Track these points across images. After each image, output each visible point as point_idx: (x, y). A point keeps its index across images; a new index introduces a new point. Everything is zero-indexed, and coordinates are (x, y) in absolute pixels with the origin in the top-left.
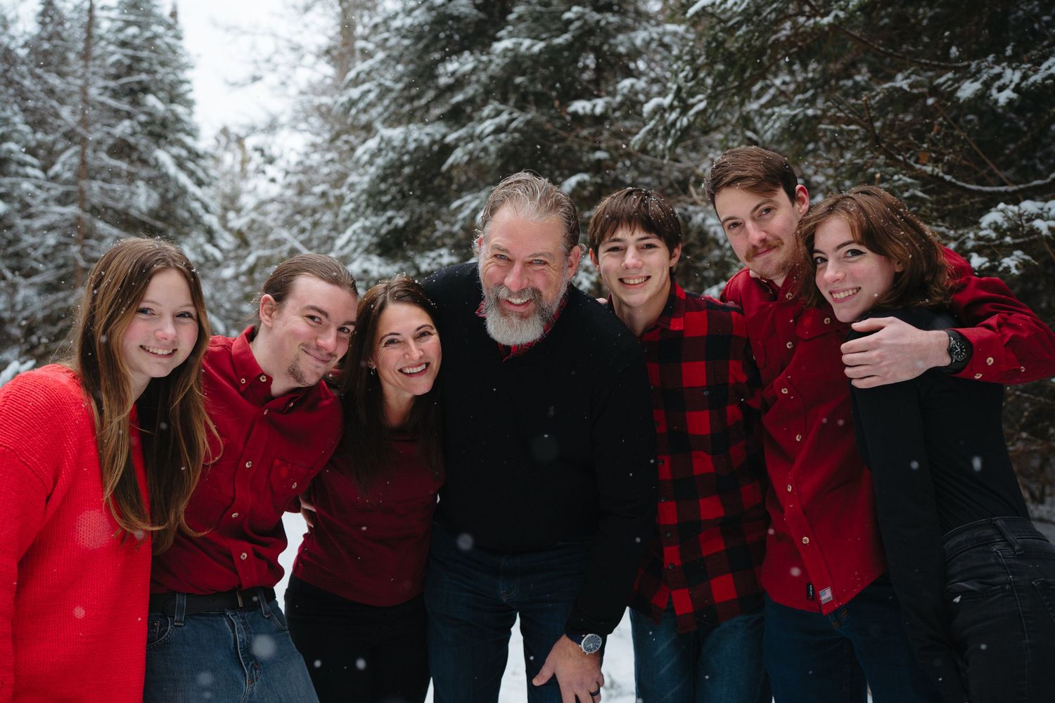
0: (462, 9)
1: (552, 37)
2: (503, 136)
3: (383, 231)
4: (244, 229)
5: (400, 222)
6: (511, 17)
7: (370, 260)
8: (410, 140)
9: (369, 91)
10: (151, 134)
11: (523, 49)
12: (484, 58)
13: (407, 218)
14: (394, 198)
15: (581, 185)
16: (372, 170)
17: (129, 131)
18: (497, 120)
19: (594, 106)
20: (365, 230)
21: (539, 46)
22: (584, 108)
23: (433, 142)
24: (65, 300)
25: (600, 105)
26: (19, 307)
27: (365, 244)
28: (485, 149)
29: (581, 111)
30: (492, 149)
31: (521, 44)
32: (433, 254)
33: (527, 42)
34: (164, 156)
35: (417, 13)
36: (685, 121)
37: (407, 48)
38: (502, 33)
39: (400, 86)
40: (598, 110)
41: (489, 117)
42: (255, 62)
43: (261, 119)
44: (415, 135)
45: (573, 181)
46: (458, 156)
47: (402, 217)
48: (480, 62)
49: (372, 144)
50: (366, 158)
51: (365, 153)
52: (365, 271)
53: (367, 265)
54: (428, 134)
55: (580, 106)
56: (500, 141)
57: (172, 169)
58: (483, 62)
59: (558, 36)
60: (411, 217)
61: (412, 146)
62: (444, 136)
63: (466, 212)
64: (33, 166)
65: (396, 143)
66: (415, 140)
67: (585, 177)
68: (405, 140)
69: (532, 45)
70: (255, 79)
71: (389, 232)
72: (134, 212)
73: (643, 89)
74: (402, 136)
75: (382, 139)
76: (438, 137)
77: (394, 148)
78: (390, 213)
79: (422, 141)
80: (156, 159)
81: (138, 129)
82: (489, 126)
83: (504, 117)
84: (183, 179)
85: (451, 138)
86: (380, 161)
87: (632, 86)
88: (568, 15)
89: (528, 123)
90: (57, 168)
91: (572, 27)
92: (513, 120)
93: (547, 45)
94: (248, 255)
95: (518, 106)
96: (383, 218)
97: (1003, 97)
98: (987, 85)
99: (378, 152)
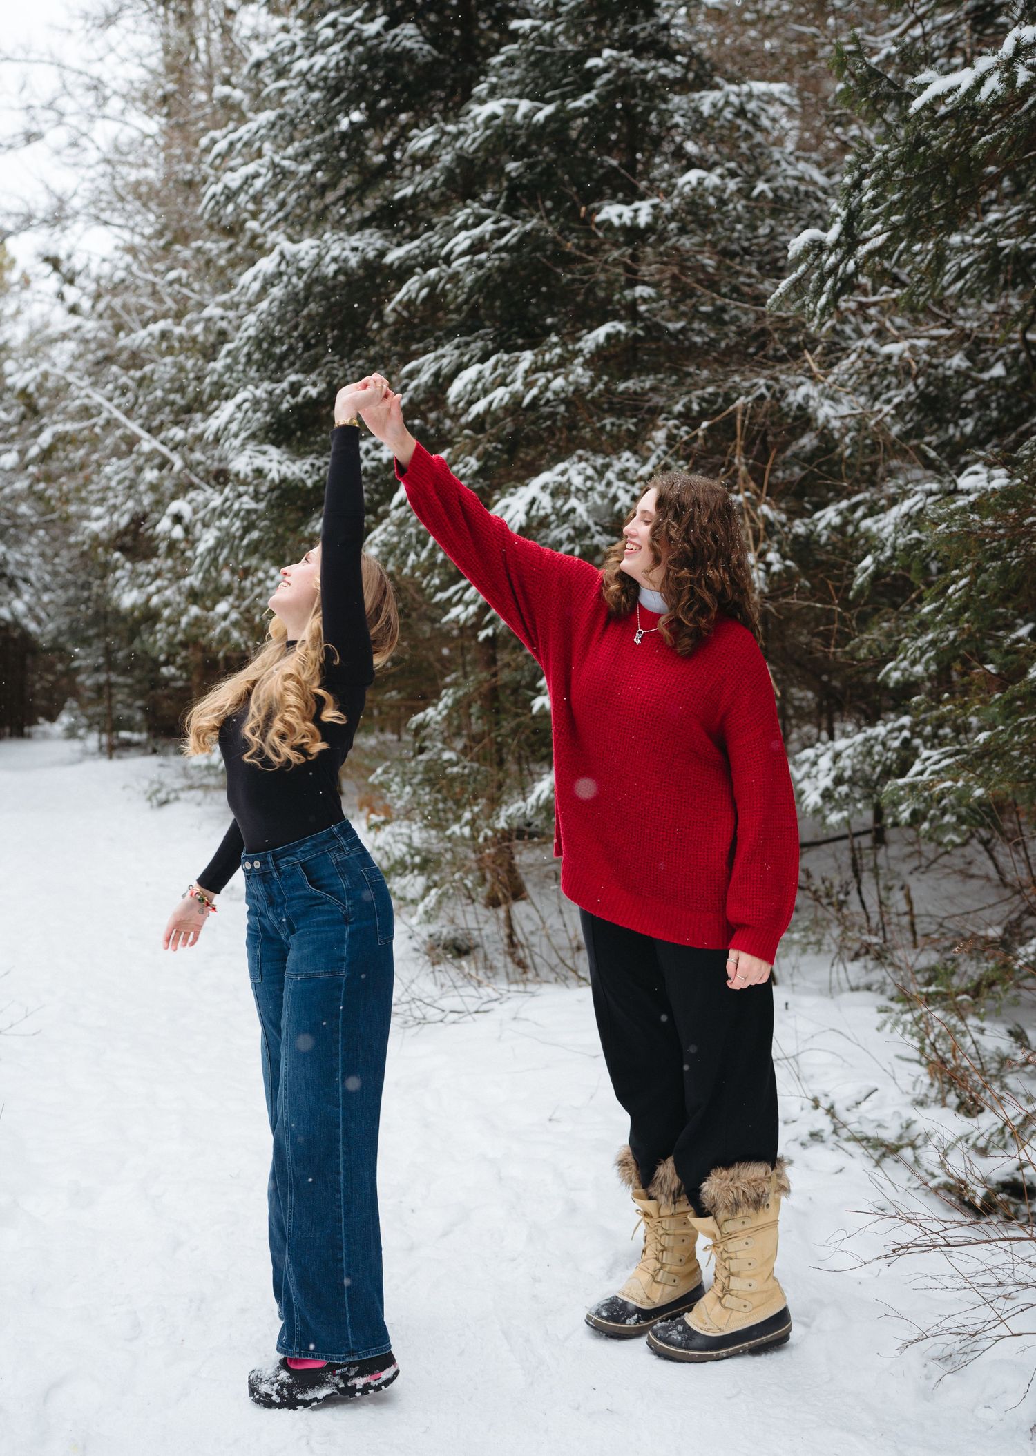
0: (408, 44)
1: (564, 97)
2: (483, 256)
3: (285, 406)
4: (32, 388)
5: (312, 391)
6: (496, 60)
7: (264, 453)
8: (328, 259)
9: (256, 175)
11: (518, 116)
12: (451, 128)
13: (322, 386)
14: (292, 349)
15: (613, 339)
18: (476, 232)
19: (636, 213)
20: (256, 402)
21: (549, 109)
22: (620, 216)
23: (364, 263)
25: (644, 212)
27: (254, 426)
28: (455, 278)
29: (616, 222)
30: (469, 279)
31: (516, 107)
33: (525, 105)
35: (336, 48)
36: (851, 265)
37: (315, 105)
38: (481, 89)
39: (307, 167)
40: (643, 220)
41: (465, 227)
42: (29, 107)
43: (42, 205)
44: (336, 251)
45: (601, 333)
46: (412, 287)
47: (314, 384)
48: (444, 133)
49: (267, 265)
50: (256, 286)
51: (255, 279)
52: (259, 472)
53: (260, 462)
54: (355, 249)
55: (613, 212)
56: (481, 265)
58: (449, 133)
59: (575, 97)
60: (329, 384)
61: (329, 269)
62: (382, 254)
63: (424, 378)
65: (304, 264)
66: (335, 260)
67: (621, 327)
68: (320, 257)
69: (534, 111)
70: (31, 137)
71: (294, 408)
73: (716, 188)
74: (313, 253)
75: (282, 255)
76: (371, 254)
77: (300, 272)
78: (292, 376)
79: (346, 260)
82: (462, 241)
83: (488, 226)
85: (393, 256)
86: (277, 292)
87: (700, 182)
88: (592, 62)
89: (525, 236)
91: (599, 82)
92: (501, 233)
93: (558, 111)
94: (40, 430)
95: (510, 210)
96: (282, 386)
99: (276, 278)
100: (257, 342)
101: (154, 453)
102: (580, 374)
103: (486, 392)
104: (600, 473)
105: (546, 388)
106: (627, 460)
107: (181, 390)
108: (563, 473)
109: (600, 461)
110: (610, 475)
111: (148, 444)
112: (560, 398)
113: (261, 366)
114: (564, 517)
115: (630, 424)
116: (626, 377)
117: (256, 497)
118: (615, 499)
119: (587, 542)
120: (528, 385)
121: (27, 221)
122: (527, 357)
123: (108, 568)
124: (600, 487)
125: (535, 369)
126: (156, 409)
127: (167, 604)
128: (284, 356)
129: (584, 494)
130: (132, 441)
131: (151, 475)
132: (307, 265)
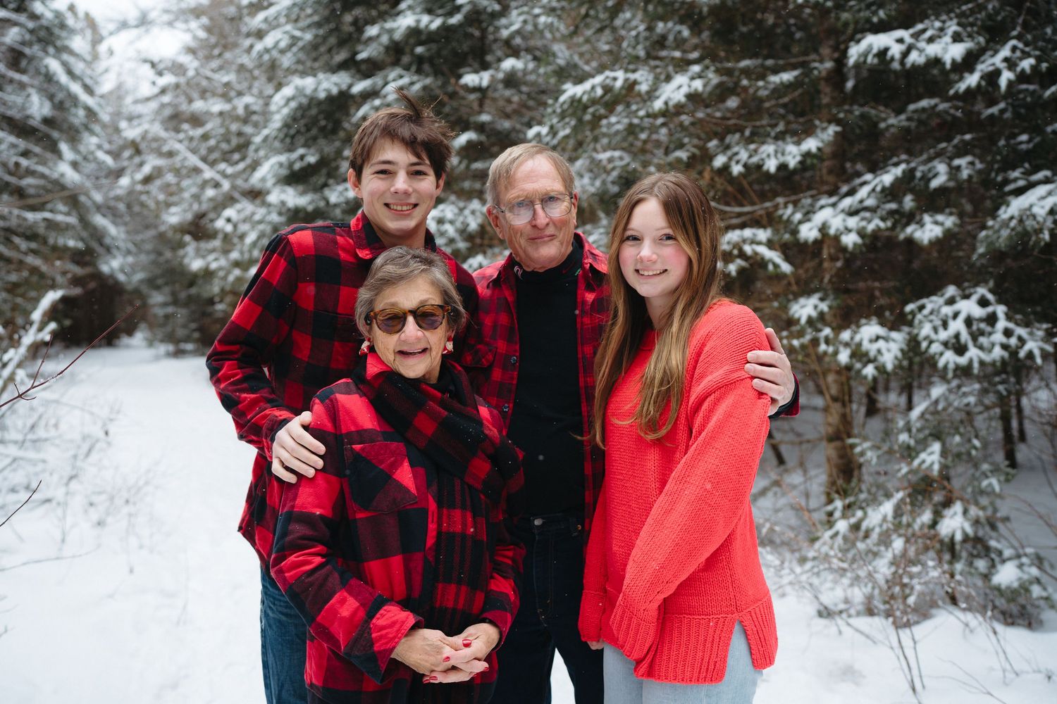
1: (446, 16)
3: (297, 166)
4: (138, 140)
5: (312, 159)
7: (285, 191)
8: (320, 89)
9: (281, 40)
10: (40, 40)
11: (423, 24)
12: (387, 26)
13: (317, 156)
16: (285, 111)
17: (18, 38)
18: (400, 82)
19: (481, 79)
20: (281, 165)
21: (437, 23)
22: (473, 81)
23: (340, 92)
25: (483, 78)
29: (471, 84)
31: (421, 20)
32: (340, 188)
33: (425, 19)
34: (54, 65)
38: (402, 7)
39: (308, 37)
40: (485, 83)
44: (325, 85)
45: (465, 137)
46: (366, 111)
47: (313, 155)
48: (384, 28)
49: (288, 91)
50: (282, 102)
51: (283, 98)
52: (282, 203)
53: (283, 197)
54: (336, 84)
55: (470, 79)
57: (63, 78)
58: (386, 29)
59: (451, 16)
60: (322, 156)
61: (322, 95)
62: (350, 86)
66: (325, 90)
68: (316, 90)
69: (432, 22)
71: (301, 168)
72: (32, 122)
73: (522, 70)
74: (313, 87)
75: (297, 88)
76: (344, 87)
77: (305, 96)
78: (300, 151)
79: (331, 91)
80: (46, 67)
81: (28, 37)
83: (405, 81)
84: (75, 87)
85: (356, 90)
86: (293, 104)
87: (514, 65)
89: (425, 88)
92: (412, 83)
93: (444, 23)
95: (419, 71)
96: (295, 155)
97: (737, 169)
98: (730, 159)
99: (293, 98)
101: (212, 179)
104: (461, 210)
106: (475, 204)
107: (228, 141)
108: (443, 211)
109: (461, 204)
110: (467, 212)
111: (208, 173)
113: (282, 139)
114: (442, 234)
115: (478, 185)
116: (476, 160)
117: (280, 214)
118: (468, 225)
119: (454, 246)
121: (124, 25)
123: (182, 245)
124: (461, 219)
126: (211, 150)
127: (220, 268)
129: (452, 222)
130: (197, 170)
131: (210, 193)
132: (308, 91)
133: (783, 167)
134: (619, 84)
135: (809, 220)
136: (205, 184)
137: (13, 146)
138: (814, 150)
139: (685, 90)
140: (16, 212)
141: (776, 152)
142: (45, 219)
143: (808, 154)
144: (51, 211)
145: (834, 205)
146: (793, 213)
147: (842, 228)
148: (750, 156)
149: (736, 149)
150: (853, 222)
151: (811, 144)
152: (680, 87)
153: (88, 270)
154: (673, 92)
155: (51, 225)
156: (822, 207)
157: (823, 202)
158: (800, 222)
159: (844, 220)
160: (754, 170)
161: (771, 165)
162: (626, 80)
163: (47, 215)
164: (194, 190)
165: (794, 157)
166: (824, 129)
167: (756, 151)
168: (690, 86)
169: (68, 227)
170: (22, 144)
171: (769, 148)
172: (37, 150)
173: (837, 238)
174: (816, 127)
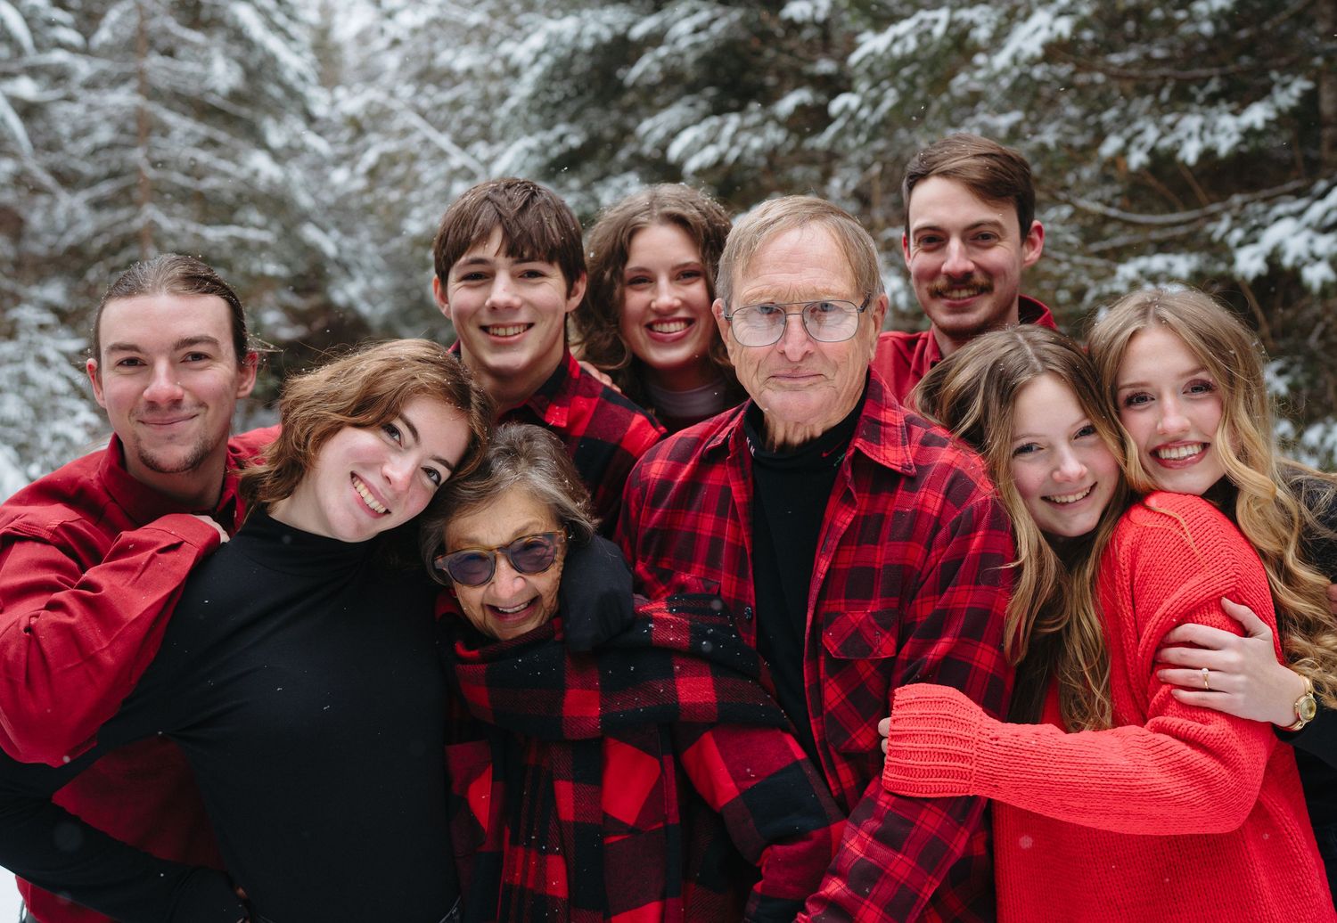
2: (702, 37)
3: (556, 151)
4: (361, 115)
5: (575, 141)
8: (585, 35)
13: (583, 135)
15: (801, 108)
16: (538, 70)
18: (695, 19)
19: (815, 7)
20: (531, 152)
22: (802, 11)
23: (615, 37)
24: (129, 220)
25: (822, 8)
26: (62, 225)
28: (681, 55)
29: (798, 16)
30: (691, 58)
34: (245, 14)
36: (877, 116)
41: (687, 16)
44: (592, 28)
45: (791, 100)
46: (647, 65)
47: (577, 134)
49: (536, 40)
50: (529, 58)
54: (610, 26)
55: (797, 9)
56: (700, 44)
57: (258, 31)
60: (589, 134)
61: (587, 43)
62: (630, 26)
63: (660, 133)
64: (63, 25)
66: (592, 35)
67: (805, 95)
68: (579, 36)
71: (561, 154)
72: (214, 100)
74: (574, 31)
75: (548, 34)
76: (620, 29)
77: (563, 46)
78: (561, 128)
79: (601, 36)
80: (234, 16)
82: (686, 26)
83: (704, 15)
84: (274, 44)
85: (638, 32)
86: (547, 60)
90: (103, 35)
92: (713, 20)
94: (366, 148)
96: (550, 137)
97: (1137, 158)
98: (1128, 142)
99: (545, 50)
100: (534, 97)
101: (464, 168)
102: (775, 135)
103: (704, 146)
105: (745, 148)
111: (458, 159)
112: (758, 153)
113: (540, 111)
115: (815, 172)
120: (733, 142)
122: (733, 120)
125: (740, 130)
126: (467, 123)
128: (557, 105)
130: (442, 155)
131: (459, 188)
132: (568, 38)
133: (1208, 155)
134: (939, 31)
135: (1255, 241)
136: (454, 175)
137: (190, 134)
138: (1259, 124)
139: (1044, 35)
140: (193, 227)
141: (1203, 128)
142: (231, 238)
143: (1249, 133)
144: (241, 224)
145: (1298, 214)
146: (1230, 231)
147: (1305, 255)
148: (1163, 135)
149: (1138, 125)
150: (1324, 244)
151: (1257, 115)
152: (1037, 30)
153: (315, 300)
154: (1026, 39)
155: (241, 245)
156: (1279, 218)
157: (1280, 209)
158: (1240, 245)
159: (1311, 241)
160: (1163, 161)
161: (1190, 152)
162: (952, 24)
163: (234, 231)
164: (439, 185)
165: (1229, 136)
166: (1286, 86)
167: (1172, 127)
168: (1051, 29)
169: (263, 246)
170: (203, 130)
171: (1192, 122)
172: (222, 136)
173: (1295, 275)
174: (1272, 83)
